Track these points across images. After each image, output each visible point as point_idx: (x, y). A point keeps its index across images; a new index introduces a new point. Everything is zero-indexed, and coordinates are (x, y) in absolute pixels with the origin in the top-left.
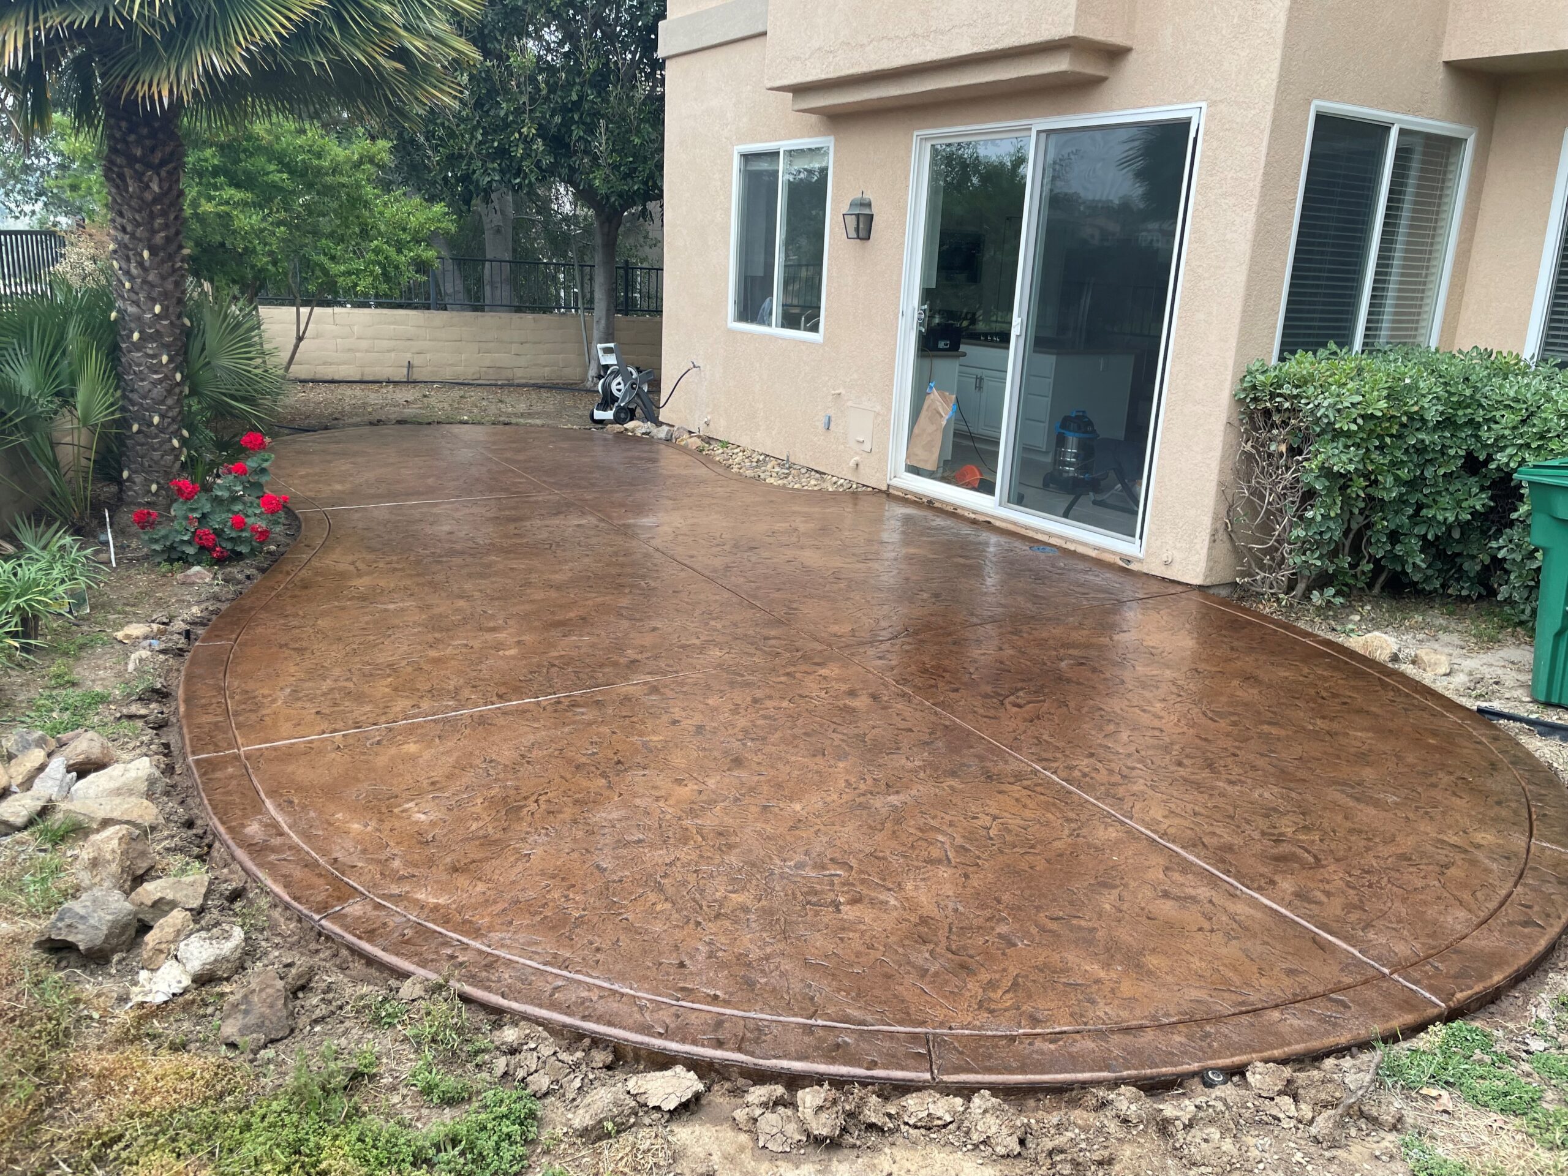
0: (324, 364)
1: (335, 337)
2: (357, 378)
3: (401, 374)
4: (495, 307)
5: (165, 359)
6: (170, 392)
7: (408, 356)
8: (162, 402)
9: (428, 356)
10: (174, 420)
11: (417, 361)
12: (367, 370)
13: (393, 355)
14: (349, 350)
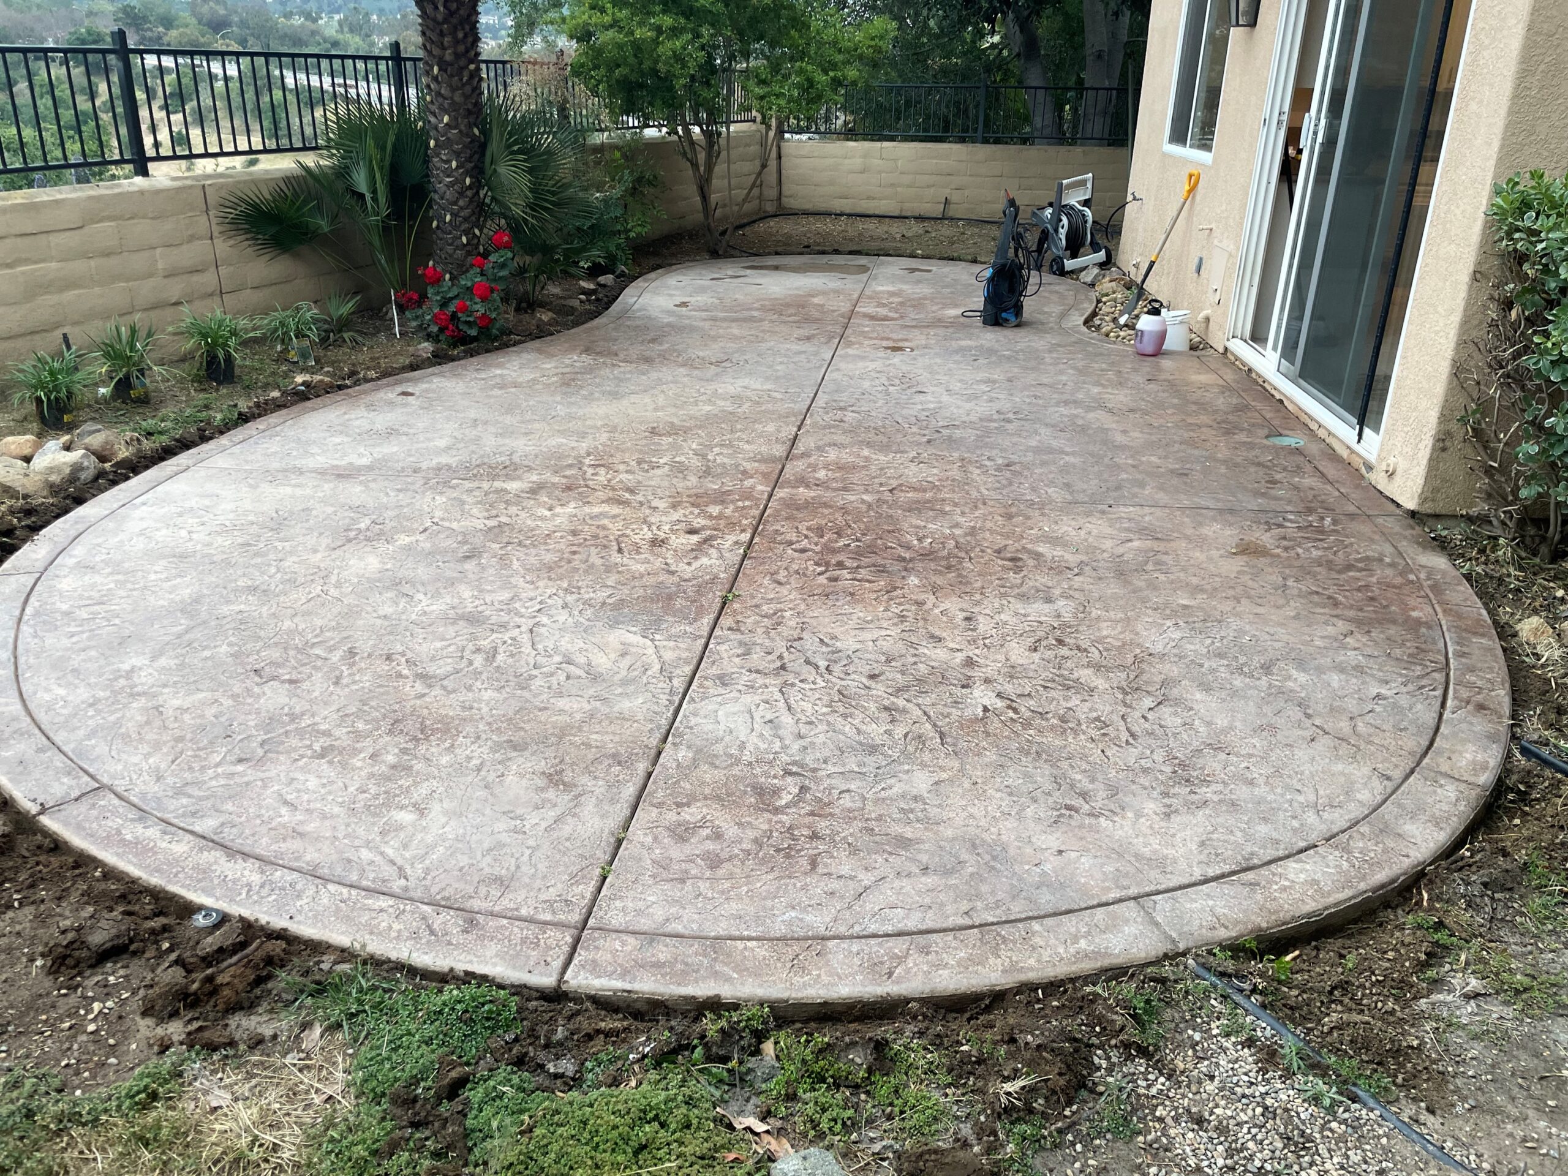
0: (868, 198)
1: (880, 172)
2: (896, 214)
3: (937, 210)
4: (1086, 140)
5: (454, 164)
6: (461, 194)
7: (946, 192)
8: (455, 203)
9: (966, 192)
10: (466, 219)
11: (955, 197)
12: (907, 205)
13: (932, 190)
14: (892, 185)
